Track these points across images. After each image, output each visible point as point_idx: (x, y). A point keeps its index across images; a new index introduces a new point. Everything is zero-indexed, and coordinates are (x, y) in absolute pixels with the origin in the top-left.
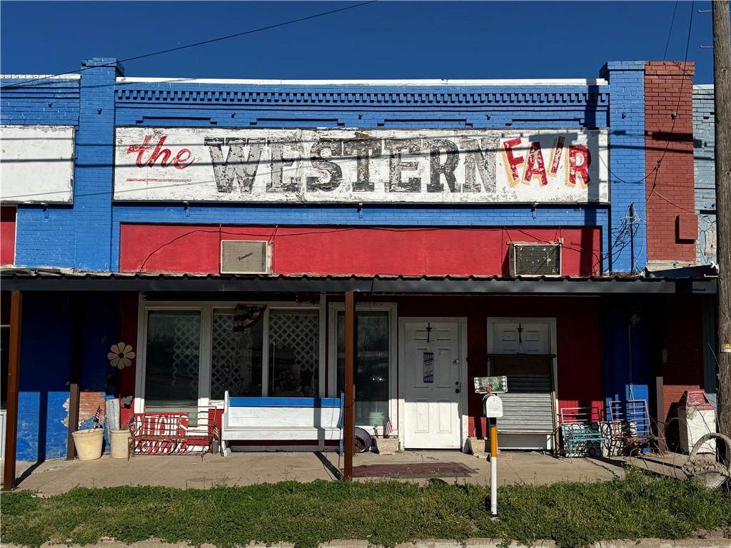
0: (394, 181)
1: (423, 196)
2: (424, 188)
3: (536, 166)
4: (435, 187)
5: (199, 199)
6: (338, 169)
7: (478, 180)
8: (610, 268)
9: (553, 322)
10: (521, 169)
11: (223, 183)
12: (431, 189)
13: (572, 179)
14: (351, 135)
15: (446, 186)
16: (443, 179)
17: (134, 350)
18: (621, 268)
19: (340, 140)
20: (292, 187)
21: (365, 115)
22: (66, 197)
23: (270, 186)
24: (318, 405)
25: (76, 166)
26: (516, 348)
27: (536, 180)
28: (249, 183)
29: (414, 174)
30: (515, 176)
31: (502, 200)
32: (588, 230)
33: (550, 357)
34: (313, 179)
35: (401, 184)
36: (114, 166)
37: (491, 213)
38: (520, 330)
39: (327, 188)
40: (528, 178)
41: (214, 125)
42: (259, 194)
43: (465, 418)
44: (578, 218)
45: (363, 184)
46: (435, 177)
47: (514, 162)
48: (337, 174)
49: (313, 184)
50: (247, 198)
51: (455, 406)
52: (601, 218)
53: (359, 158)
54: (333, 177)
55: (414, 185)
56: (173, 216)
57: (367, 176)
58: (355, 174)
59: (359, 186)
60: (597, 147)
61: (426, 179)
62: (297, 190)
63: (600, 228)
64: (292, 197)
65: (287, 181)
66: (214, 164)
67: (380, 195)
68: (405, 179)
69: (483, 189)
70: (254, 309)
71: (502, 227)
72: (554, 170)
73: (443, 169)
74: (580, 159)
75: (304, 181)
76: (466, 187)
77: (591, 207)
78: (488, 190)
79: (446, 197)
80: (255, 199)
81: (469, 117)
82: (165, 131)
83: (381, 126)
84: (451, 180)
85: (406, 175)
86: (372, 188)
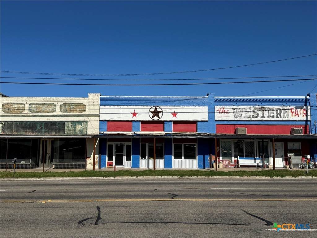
0: (269, 116)
1: (275, 119)
2: (275, 117)
3: (297, 113)
4: (277, 117)
5: (231, 120)
6: (258, 114)
7: (286, 116)
8: (311, 133)
9: (300, 143)
10: (294, 114)
11: (236, 116)
12: (276, 118)
13: (304, 116)
14: (260, 107)
15: (279, 117)
16: (279, 116)
17: (219, 148)
18: (313, 133)
19: (258, 108)
20: (249, 117)
21: (263, 103)
22: (207, 119)
23: (245, 117)
24: (255, 159)
25: (209, 113)
26: (293, 148)
27: (297, 116)
28: (241, 117)
29: (273, 115)
30: (293, 115)
31: (290, 120)
32: (306, 125)
33: (300, 150)
34: (253, 116)
35: (270, 117)
36: (215, 113)
37: (288, 122)
38: (294, 145)
39: (256, 117)
40: (295, 116)
41: (233, 106)
42: (243, 119)
43: (284, 162)
44: (304, 123)
45: (263, 117)
46: (277, 115)
47: (292, 112)
48: (258, 115)
49: (253, 117)
50: (240, 119)
51: (281, 159)
52: (309, 123)
53: (262, 111)
54: (257, 115)
55: (273, 117)
56: (226, 123)
57: (264, 115)
58: (261, 115)
59: (262, 117)
60: (308, 109)
61: (275, 116)
62: (250, 118)
63: (309, 125)
64: (249, 119)
65: (248, 116)
66: (234, 112)
67: (266, 119)
68: (271, 116)
69: (287, 117)
70: (242, 141)
71: (290, 125)
72: (300, 114)
73: (279, 114)
74: (305, 112)
75: (252, 116)
76: (283, 117)
77: (307, 121)
78: (288, 118)
79: (279, 119)
80: (242, 120)
81: (283, 103)
82: (224, 107)
83: (265, 105)
84: (280, 116)
85: (272, 115)
86: (265, 117)
